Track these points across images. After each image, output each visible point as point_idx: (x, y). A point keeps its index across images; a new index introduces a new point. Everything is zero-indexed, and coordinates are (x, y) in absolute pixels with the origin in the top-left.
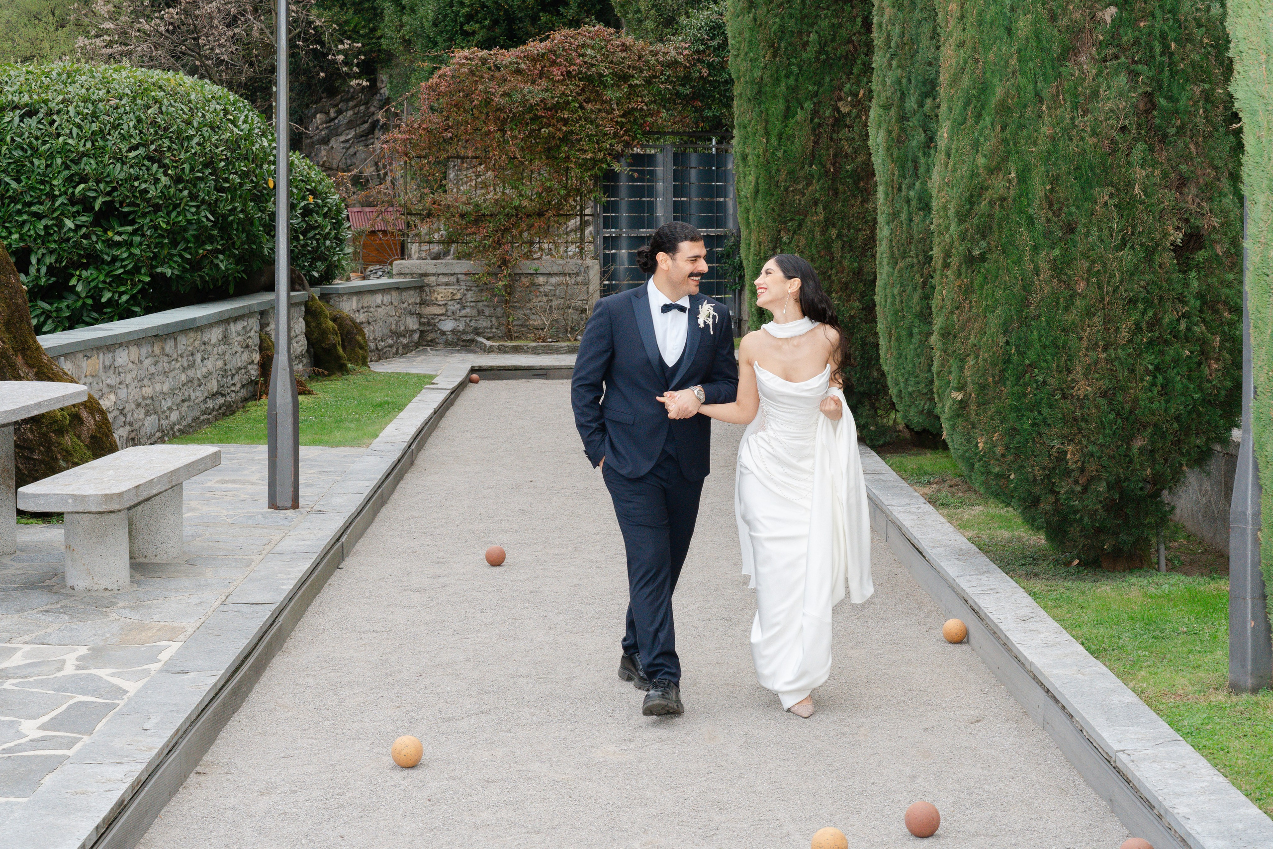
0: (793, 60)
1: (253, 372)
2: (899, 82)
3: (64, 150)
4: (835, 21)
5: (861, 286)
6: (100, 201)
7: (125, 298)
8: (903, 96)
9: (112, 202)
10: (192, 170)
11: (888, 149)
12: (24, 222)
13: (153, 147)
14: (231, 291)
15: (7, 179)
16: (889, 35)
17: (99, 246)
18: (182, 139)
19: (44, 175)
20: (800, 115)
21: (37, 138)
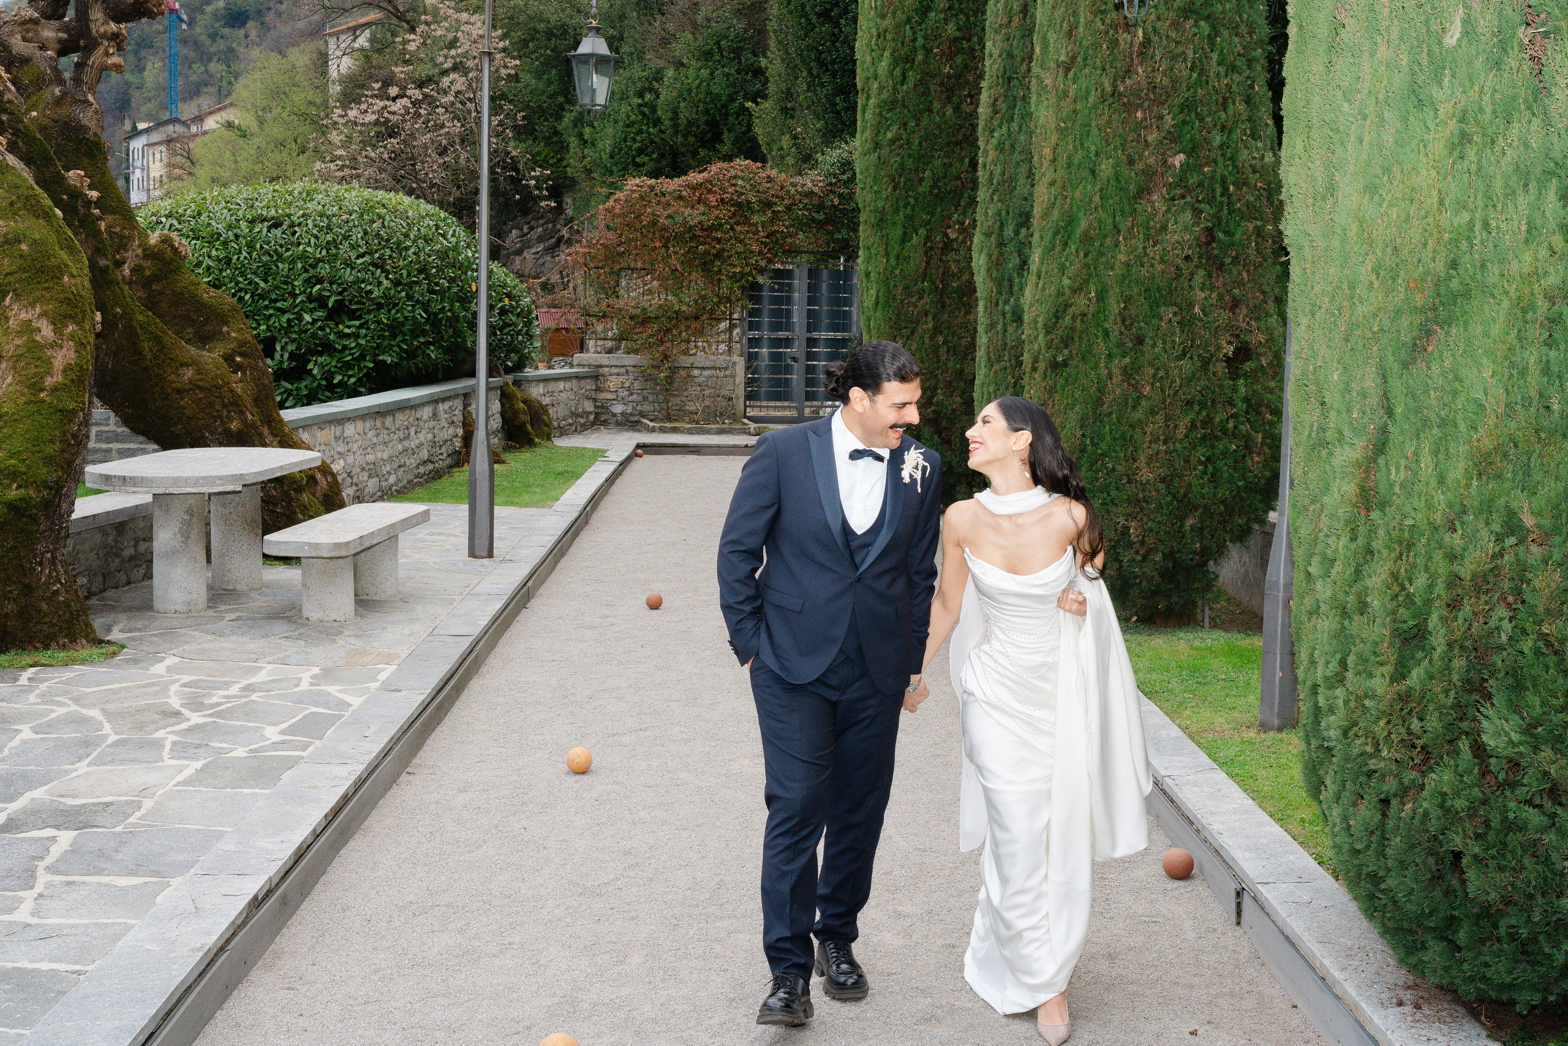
0: (911, 193)
1: (457, 444)
2: (999, 214)
3: (304, 256)
4: (947, 161)
5: (962, 384)
6: (332, 299)
7: (353, 380)
8: (1002, 226)
9: (343, 300)
10: (409, 275)
11: (989, 270)
12: (271, 316)
13: (377, 255)
14: (440, 376)
15: (257, 280)
16: (991, 174)
17: (332, 337)
18: (400, 249)
19: (287, 276)
20: (915, 239)
21: (281, 246)
